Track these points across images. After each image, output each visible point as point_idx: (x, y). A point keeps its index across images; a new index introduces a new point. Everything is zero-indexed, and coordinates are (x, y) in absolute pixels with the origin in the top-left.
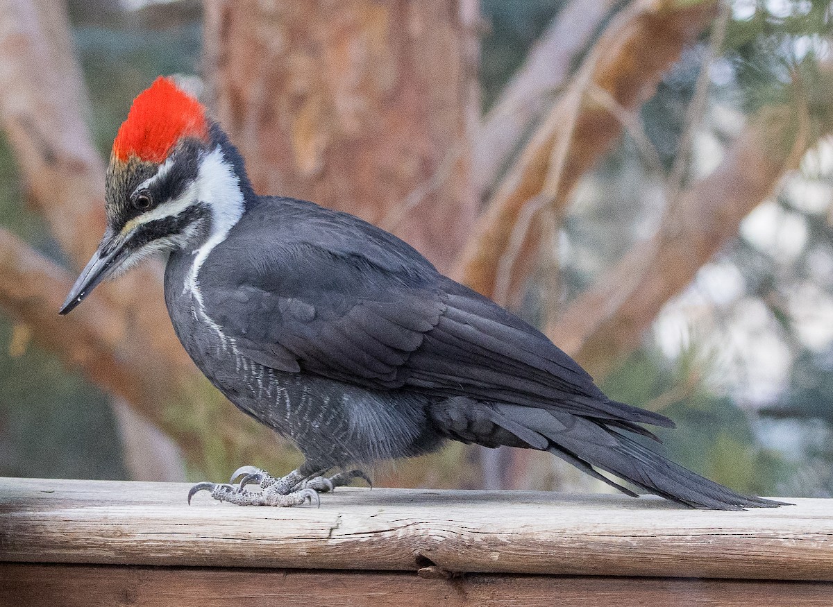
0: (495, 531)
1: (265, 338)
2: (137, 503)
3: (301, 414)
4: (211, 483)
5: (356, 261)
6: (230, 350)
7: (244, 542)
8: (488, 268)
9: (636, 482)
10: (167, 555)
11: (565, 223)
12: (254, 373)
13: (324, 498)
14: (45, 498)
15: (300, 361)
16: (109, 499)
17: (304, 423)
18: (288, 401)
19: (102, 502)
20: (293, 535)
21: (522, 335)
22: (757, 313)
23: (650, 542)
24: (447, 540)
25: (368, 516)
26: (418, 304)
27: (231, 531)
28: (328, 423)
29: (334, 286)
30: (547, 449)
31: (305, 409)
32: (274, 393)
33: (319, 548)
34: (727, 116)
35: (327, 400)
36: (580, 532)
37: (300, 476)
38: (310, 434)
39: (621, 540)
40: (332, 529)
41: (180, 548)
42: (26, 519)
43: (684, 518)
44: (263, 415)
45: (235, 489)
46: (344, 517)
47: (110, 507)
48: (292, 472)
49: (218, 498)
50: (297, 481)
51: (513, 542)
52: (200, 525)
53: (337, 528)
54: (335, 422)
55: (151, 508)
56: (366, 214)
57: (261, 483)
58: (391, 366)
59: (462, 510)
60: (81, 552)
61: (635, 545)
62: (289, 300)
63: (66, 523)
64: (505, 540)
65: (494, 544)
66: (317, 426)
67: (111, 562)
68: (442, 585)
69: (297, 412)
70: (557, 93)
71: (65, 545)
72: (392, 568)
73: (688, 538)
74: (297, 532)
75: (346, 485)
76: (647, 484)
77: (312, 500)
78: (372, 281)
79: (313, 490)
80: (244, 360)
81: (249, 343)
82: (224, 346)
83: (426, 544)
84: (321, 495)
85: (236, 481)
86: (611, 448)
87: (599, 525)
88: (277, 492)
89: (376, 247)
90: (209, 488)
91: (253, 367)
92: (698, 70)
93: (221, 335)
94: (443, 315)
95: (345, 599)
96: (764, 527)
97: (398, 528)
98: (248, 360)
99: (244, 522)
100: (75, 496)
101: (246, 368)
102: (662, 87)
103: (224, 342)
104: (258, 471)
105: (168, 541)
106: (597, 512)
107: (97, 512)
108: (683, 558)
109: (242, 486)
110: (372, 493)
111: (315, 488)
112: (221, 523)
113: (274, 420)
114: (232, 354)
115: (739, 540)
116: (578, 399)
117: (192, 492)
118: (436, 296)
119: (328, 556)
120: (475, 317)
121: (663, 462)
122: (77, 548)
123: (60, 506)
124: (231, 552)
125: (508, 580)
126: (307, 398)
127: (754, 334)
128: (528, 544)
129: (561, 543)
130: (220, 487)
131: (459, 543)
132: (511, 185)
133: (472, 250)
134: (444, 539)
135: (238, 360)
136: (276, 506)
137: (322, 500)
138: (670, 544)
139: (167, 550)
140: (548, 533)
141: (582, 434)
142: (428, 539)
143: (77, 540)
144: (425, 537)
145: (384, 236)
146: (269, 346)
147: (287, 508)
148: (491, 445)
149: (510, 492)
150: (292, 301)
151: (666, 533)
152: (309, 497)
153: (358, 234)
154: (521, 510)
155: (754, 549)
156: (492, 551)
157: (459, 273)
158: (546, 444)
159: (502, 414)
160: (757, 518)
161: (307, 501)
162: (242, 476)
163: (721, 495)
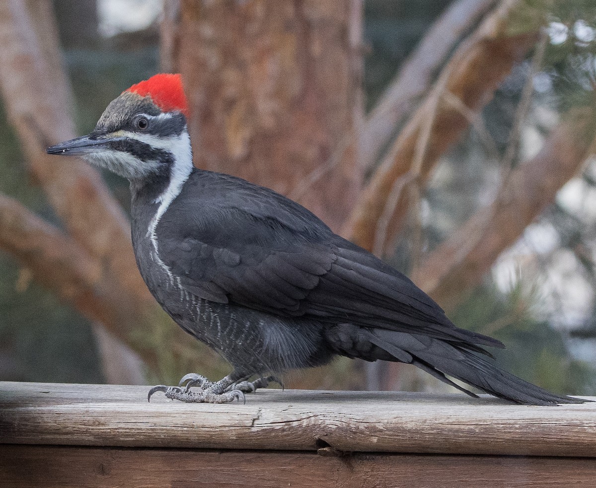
0: (375, 421)
1: (203, 278)
2: (111, 401)
3: (229, 334)
4: (165, 386)
5: (271, 222)
6: (177, 286)
7: (188, 429)
8: (369, 227)
9: (477, 386)
10: (133, 439)
11: (426, 194)
12: (194, 303)
13: (248, 397)
14: (43, 397)
15: (228, 295)
16: (89, 398)
17: (231, 341)
18: (219, 324)
19: (84, 400)
20: (225, 424)
21: (392, 278)
22: (568, 260)
23: (488, 430)
24: (338, 428)
25: (281, 410)
26: (316, 255)
27: (179, 421)
28: (248, 341)
29: (254, 240)
30: (412, 363)
31: (231, 330)
32: (209, 318)
33: (245, 433)
34: (546, 115)
35: (248, 324)
36: (437, 422)
37: (231, 381)
38: (235, 349)
39: (467, 428)
40: (254, 420)
41: (143, 434)
42: (29, 412)
43: (514, 412)
44: (200, 334)
45: (183, 390)
46: (263, 411)
47: (91, 404)
48: (225, 378)
49: (169, 396)
50: (228, 384)
51: (388, 430)
52: (157, 417)
53: (258, 419)
54: (254, 340)
55: (121, 404)
56: (280, 188)
57: (202, 386)
58: (295, 300)
59: (350, 405)
60: (69, 436)
61: (477, 431)
62: (221, 250)
63: (58, 415)
64: (382, 428)
65: (374, 430)
66: (240, 344)
67: (91, 444)
68: (335, 461)
69: (225, 333)
70: (420, 98)
71: (57, 432)
72: (299, 449)
73: (517, 426)
74: (229, 422)
75: (264, 387)
76: (486, 388)
77: (240, 398)
78: (282, 237)
79: (240, 391)
80: (187, 293)
81: (191, 281)
82: (171, 282)
83: (323, 431)
84: (246, 395)
85: (184, 384)
86: (459, 361)
87: (451, 417)
88: (213, 392)
89: (287, 212)
90: (163, 389)
91: (193, 299)
92: (524, 81)
93: (169, 274)
94: (334, 263)
95: (263, 471)
96: (573, 418)
97: (303, 419)
98: (190, 294)
99: (189, 415)
100: (65, 396)
101: (188, 299)
102: (498, 93)
103: (172, 278)
104: (199, 377)
105: (133, 429)
106: (450, 407)
107: (81, 407)
108: (513, 441)
109: (188, 388)
110: (285, 393)
111: (241, 389)
112: (172, 415)
113: (208, 338)
114: (178, 288)
115: (554, 427)
116: (434, 326)
117: (151, 393)
118: (329, 249)
119: (251, 440)
120: (358, 265)
121: (498, 371)
122: (67, 433)
123: (53, 403)
124: (179, 436)
125: (384, 458)
126: (233, 323)
127: (567, 276)
128: (398, 430)
129: (423, 430)
130: (172, 389)
131: (347, 430)
132: (386, 167)
133: (358, 214)
134: (337, 427)
135: (182, 293)
136: (213, 403)
137: (247, 399)
138: (503, 431)
139: (133, 436)
140: (413, 423)
141: (438, 351)
142: (325, 427)
143: (67, 427)
144: (322, 426)
145: (292, 205)
146: (206, 284)
147: (221, 404)
148: (371, 359)
149: (385, 392)
150: (223, 251)
151: (501, 422)
152: (237, 396)
153: (274, 203)
154: (393, 406)
155: (566, 434)
156: (372, 436)
157: (347, 232)
158: (411, 359)
159: (378, 337)
160: (568, 411)
161: (236, 399)
162: (187, 381)
163: (541, 395)
